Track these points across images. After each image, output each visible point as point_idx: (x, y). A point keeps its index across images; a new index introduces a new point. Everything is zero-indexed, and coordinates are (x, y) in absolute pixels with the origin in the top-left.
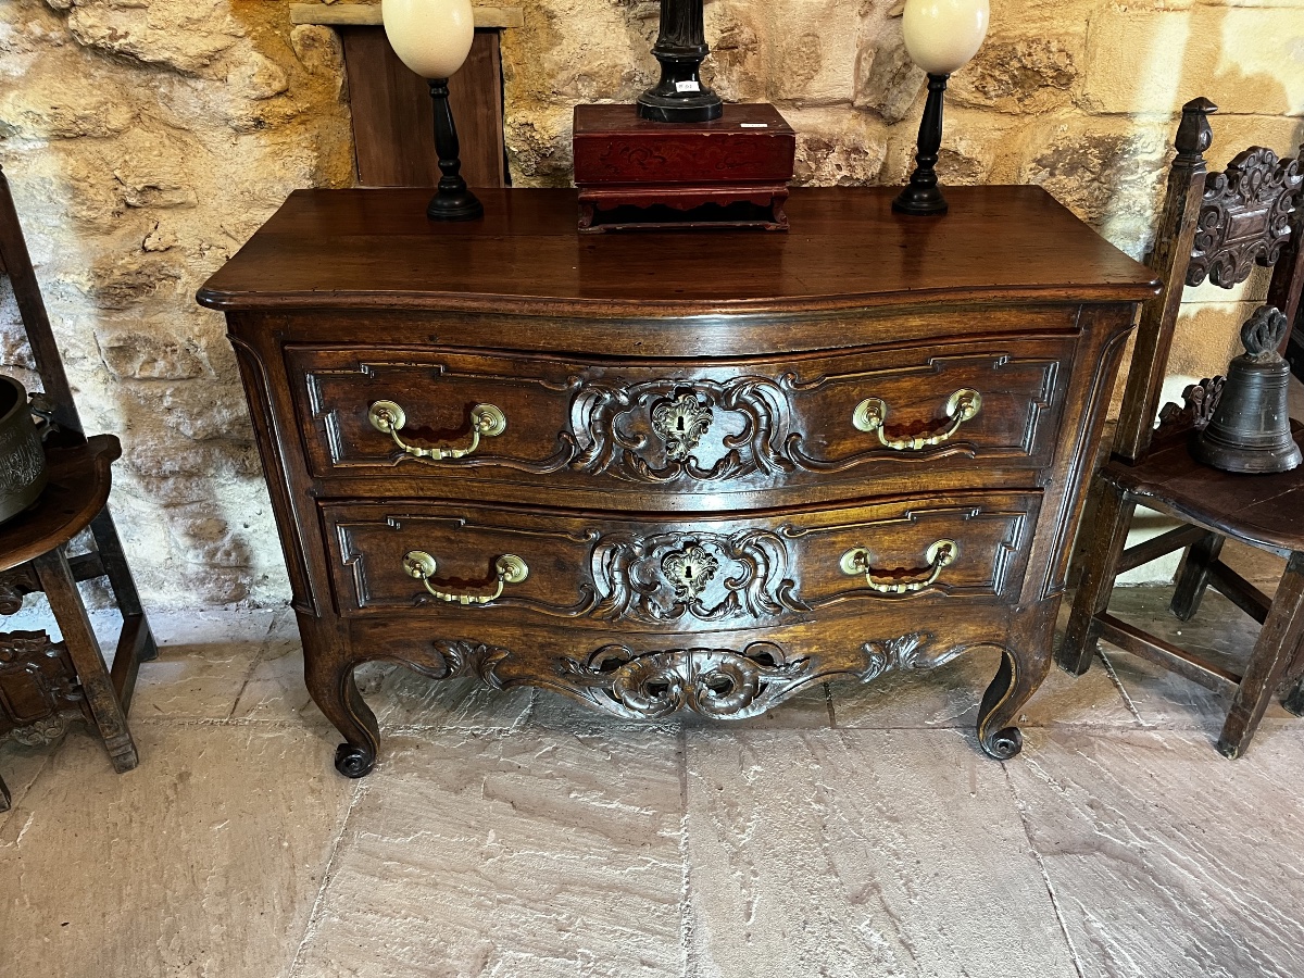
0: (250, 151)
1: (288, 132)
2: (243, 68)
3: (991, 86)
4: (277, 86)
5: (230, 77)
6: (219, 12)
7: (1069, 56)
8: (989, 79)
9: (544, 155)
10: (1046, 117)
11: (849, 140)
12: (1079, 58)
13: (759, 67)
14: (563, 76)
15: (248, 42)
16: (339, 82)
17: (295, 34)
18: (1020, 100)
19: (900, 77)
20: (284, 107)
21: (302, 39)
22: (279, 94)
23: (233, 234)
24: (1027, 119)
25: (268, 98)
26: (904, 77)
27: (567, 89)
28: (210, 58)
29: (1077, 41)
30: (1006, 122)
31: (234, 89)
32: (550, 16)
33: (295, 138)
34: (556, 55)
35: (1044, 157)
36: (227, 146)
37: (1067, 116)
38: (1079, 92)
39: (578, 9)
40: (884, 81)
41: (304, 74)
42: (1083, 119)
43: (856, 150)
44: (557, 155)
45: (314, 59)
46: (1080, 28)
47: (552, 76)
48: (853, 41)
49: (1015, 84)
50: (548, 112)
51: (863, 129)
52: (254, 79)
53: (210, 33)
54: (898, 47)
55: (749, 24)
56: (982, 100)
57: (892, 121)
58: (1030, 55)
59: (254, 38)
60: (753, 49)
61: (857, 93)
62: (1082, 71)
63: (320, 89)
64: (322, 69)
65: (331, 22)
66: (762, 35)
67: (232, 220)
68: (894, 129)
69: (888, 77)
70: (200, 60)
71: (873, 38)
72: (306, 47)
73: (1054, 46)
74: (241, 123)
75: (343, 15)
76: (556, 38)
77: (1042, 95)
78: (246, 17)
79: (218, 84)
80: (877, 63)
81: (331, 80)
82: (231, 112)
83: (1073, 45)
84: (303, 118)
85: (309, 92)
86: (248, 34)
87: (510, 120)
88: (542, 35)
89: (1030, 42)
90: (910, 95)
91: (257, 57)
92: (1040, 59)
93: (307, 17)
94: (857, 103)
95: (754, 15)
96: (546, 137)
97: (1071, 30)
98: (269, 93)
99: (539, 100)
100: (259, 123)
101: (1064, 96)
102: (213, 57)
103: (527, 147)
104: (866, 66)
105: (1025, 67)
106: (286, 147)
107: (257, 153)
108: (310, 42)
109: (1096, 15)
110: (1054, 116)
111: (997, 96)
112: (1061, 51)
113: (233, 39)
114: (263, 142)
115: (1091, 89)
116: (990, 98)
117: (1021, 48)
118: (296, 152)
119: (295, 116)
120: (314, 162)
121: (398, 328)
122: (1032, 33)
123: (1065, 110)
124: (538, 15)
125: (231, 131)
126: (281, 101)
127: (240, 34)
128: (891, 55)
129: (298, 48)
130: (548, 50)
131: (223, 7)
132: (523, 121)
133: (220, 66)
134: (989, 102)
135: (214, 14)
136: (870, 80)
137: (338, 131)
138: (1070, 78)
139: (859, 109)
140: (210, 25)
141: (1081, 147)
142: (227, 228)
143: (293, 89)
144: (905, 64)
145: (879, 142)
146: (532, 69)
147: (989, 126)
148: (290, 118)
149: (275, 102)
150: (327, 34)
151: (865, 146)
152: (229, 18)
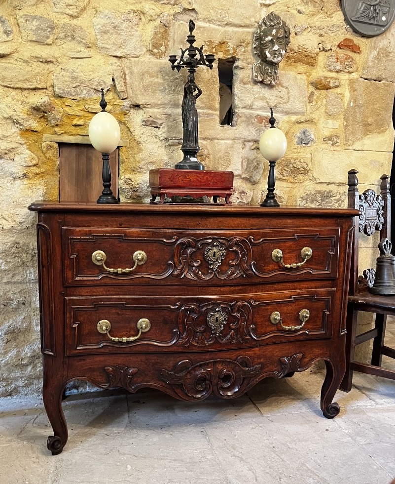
0: (19, 186)
1: (35, 180)
2: (22, 155)
3: (284, 173)
4: (34, 162)
5: (16, 159)
6: (15, 135)
7: (307, 164)
8: (283, 170)
9: (134, 191)
10: (302, 184)
11: (241, 189)
12: (310, 165)
13: (210, 163)
14: (143, 162)
15: (25, 146)
16: (58, 163)
17: (44, 144)
18: (294, 178)
19: (256, 168)
20: (36, 170)
21: (47, 146)
22: (35, 165)
23: (7, 218)
24: (296, 185)
25: (30, 166)
26: (257, 168)
27: (144, 167)
28: (9, 150)
29: (309, 160)
30: (290, 185)
31: (17, 163)
32: (139, 143)
33: (38, 182)
34: (141, 156)
35: (303, 197)
36: (8, 185)
37: (308, 184)
38: (311, 175)
39: (148, 141)
40: (251, 169)
41: (45, 159)
42: (314, 185)
43: (243, 192)
44: (139, 191)
45: (49, 154)
46: (309, 156)
47: (139, 162)
48: (240, 156)
49: (292, 172)
50: (137, 175)
51: (245, 186)
52: (26, 159)
53: (11, 141)
54: (254, 159)
55: (207, 149)
56: (282, 177)
57: (254, 183)
58: (295, 163)
59: (28, 145)
60: (208, 157)
61: (242, 173)
62: (311, 169)
63: (50, 165)
64: (52, 157)
65: (58, 141)
66: (211, 152)
67: (7, 213)
68: (255, 186)
69: (252, 168)
70: (5, 151)
71: (246, 156)
72: (48, 149)
73: (302, 161)
74: (18, 175)
75: (63, 139)
76: (140, 150)
77: (300, 176)
78: (26, 138)
79: (10, 161)
80: (248, 164)
81: (55, 162)
82: (15, 171)
83: (308, 161)
84: (42, 175)
85: (46, 166)
86: (25, 143)
87: (123, 177)
88: (136, 149)
89: (295, 159)
90: (260, 174)
91: (28, 152)
92: (298, 164)
93: (49, 139)
94: (242, 177)
95: (208, 146)
96: (136, 184)
97: (307, 156)
98: (31, 164)
99: (134, 171)
100: (25, 175)
101: (307, 177)
102: (10, 151)
103: (129, 187)
104: (245, 164)
105: (294, 167)
106: (34, 185)
107: (22, 187)
108: (50, 147)
109: (313, 152)
110: (304, 184)
111: (287, 176)
112: (304, 162)
113: (19, 145)
114: (25, 183)
115: (315, 174)
116: (284, 176)
117: (292, 161)
118: (38, 187)
119: (39, 174)
120: (45, 191)
121: (107, 221)
122: (295, 157)
123: (307, 182)
124: (134, 143)
125: (12, 178)
126: (35, 168)
127: (23, 143)
128: (252, 161)
129: (44, 150)
130: (137, 154)
131: (17, 133)
132: (128, 177)
133: (12, 154)
134: (284, 178)
135: (13, 135)
136: (246, 169)
137: (54, 181)
138: (308, 171)
139: (243, 179)
140: (11, 139)
141: (314, 194)
142: (4, 216)
143: (40, 164)
144: (257, 164)
145: (250, 190)
146: (132, 160)
147: (285, 186)
148: (37, 174)
149: (32, 168)
150: (56, 146)
151: (246, 191)
152: (19, 137)
